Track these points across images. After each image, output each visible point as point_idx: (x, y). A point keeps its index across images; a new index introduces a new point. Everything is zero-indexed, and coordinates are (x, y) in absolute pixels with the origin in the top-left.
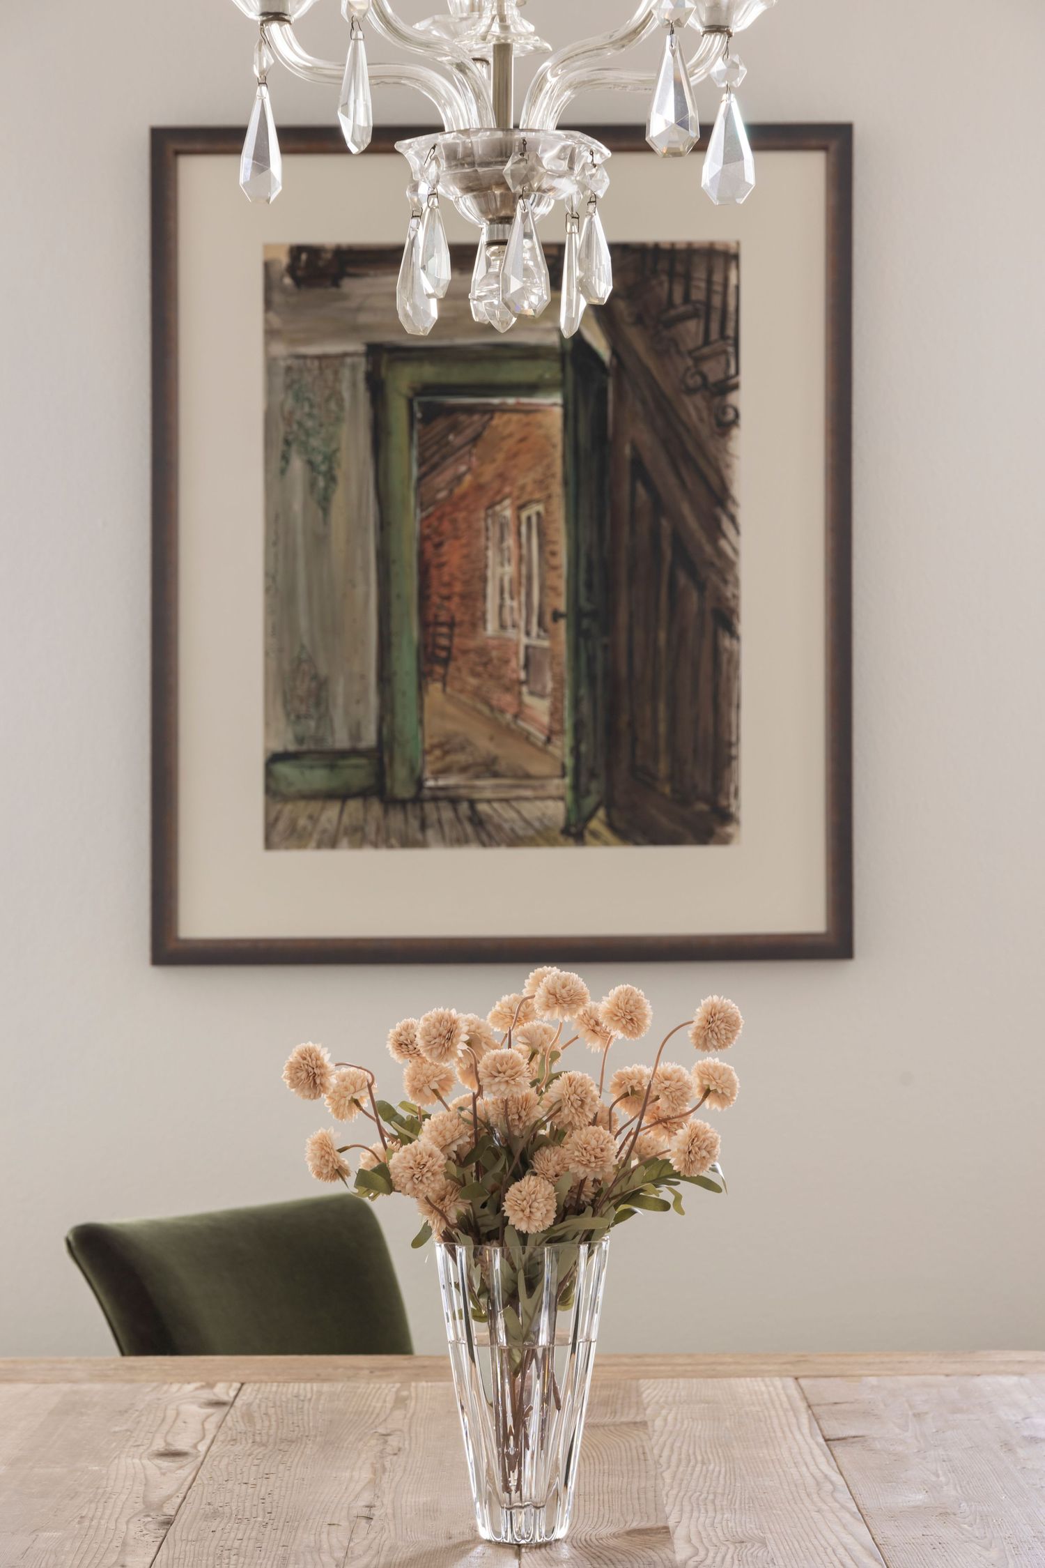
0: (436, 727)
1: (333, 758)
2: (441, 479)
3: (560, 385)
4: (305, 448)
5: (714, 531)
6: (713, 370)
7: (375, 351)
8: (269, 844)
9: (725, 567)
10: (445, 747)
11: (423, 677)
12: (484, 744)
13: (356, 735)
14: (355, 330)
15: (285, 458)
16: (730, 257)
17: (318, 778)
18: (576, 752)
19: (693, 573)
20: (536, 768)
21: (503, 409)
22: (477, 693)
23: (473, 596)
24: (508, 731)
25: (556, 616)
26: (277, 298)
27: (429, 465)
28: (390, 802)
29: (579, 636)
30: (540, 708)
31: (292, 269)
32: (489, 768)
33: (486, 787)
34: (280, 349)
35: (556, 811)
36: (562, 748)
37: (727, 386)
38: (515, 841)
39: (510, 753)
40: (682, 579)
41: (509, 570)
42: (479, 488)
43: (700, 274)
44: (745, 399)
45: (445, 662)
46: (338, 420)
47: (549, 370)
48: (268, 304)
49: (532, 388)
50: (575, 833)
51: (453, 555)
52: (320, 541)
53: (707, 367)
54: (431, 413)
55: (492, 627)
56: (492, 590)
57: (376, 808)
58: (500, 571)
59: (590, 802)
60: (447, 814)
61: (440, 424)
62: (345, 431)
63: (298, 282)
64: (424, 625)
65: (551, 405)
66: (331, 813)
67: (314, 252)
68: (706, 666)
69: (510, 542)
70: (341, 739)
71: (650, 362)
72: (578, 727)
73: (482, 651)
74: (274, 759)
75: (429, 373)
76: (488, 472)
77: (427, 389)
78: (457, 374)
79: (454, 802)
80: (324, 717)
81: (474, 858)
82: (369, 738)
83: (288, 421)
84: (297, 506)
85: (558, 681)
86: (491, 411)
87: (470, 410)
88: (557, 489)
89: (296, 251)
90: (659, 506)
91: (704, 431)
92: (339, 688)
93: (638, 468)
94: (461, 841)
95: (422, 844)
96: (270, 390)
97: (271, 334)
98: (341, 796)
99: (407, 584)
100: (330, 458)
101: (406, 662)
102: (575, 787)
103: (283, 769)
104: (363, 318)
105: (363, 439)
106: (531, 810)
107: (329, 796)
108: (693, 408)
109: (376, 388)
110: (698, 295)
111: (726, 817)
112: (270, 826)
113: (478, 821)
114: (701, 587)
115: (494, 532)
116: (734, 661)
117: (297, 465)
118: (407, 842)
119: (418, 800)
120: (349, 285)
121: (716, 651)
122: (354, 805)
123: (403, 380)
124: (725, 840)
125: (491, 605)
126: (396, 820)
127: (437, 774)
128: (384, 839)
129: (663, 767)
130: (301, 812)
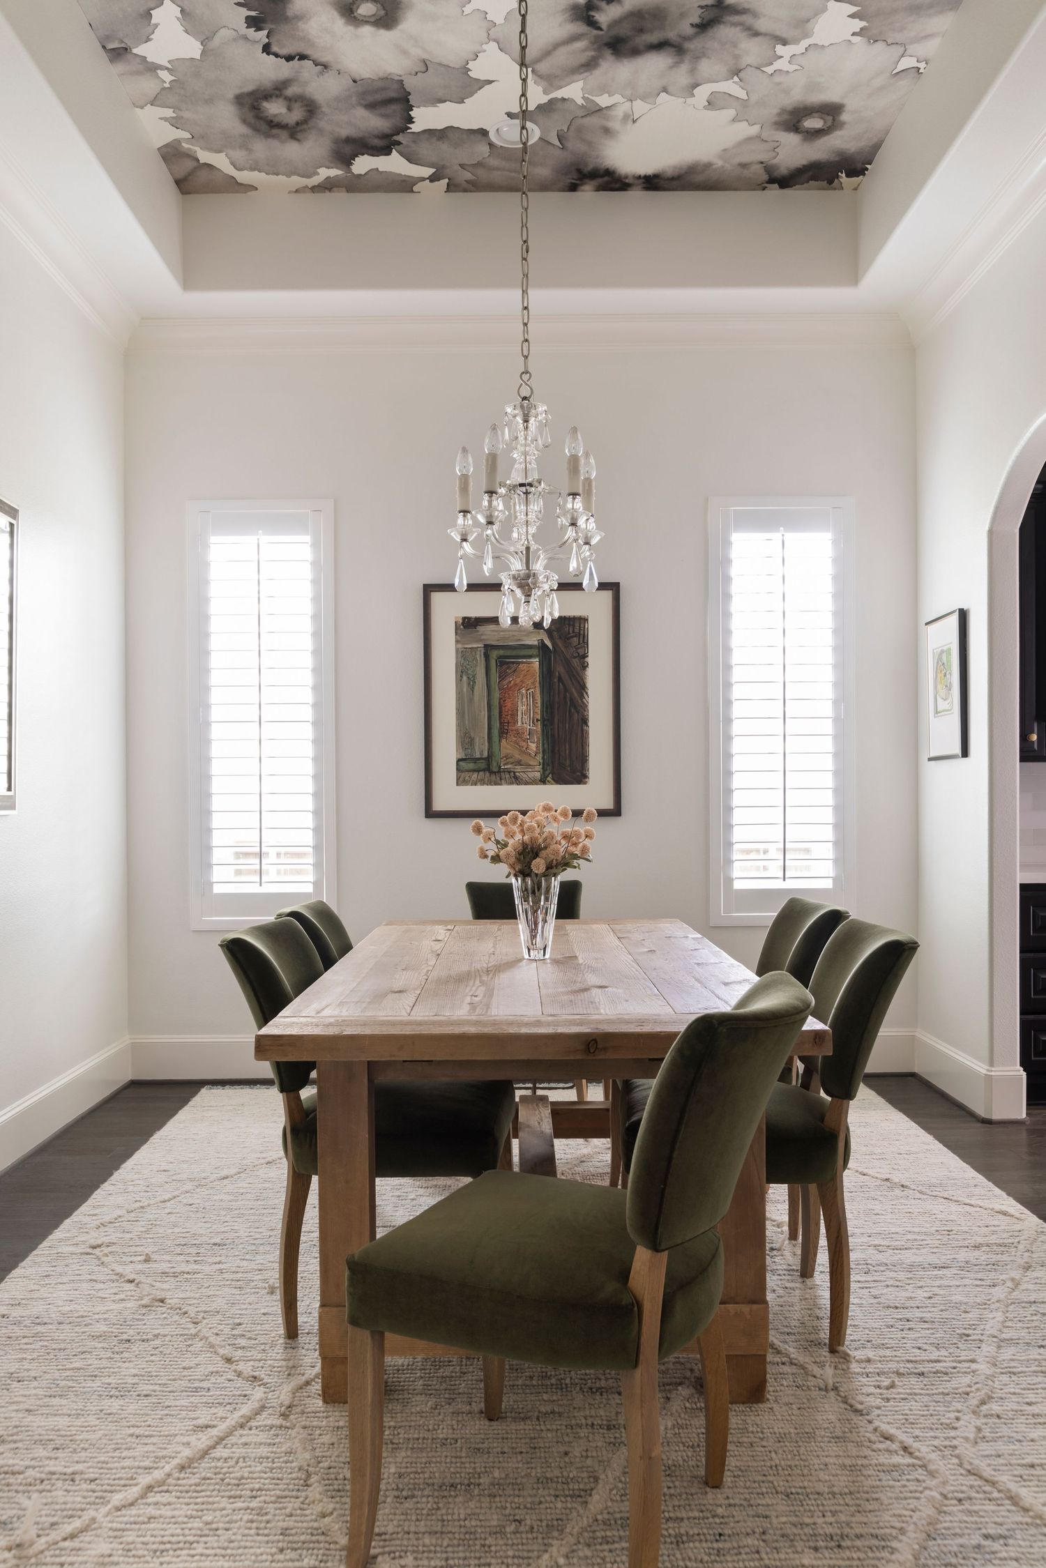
0: (504, 752)
1: (475, 760)
2: (505, 682)
3: (538, 656)
4: (467, 674)
5: (582, 697)
6: (581, 652)
7: (486, 646)
8: (458, 785)
9: (585, 707)
10: (507, 757)
11: (501, 737)
12: (517, 756)
13: (481, 754)
14: (481, 640)
15: (461, 676)
16: (586, 620)
17: (471, 766)
18: (543, 758)
19: (576, 708)
20: (532, 763)
21: (523, 663)
22: (516, 742)
23: (514, 715)
24: (524, 752)
25: (537, 720)
26: (459, 632)
27: (502, 677)
28: (491, 772)
29: (544, 725)
30: (533, 746)
31: (463, 624)
32: (519, 763)
33: (518, 768)
34: (460, 646)
35: (538, 775)
36: (539, 757)
37: (585, 656)
38: (527, 783)
39: (525, 759)
40: (573, 710)
41: (524, 708)
42: (516, 684)
43: (577, 625)
44: (590, 660)
45: (507, 733)
46: (476, 666)
47: (535, 652)
48: (456, 633)
49: (530, 657)
50: (543, 781)
51: (509, 704)
52: (471, 700)
53: (579, 651)
54: (502, 664)
55: (520, 723)
56: (519, 713)
57: (488, 774)
58: (522, 708)
59: (547, 772)
60: (507, 776)
61: (505, 667)
62: (478, 668)
63: (464, 627)
64: (501, 723)
65: (536, 662)
66: (475, 775)
67: (469, 618)
68: (579, 735)
69: (525, 699)
70: (478, 755)
71: (563, 649)
72: (543, 751)
73: (517, 730)
74: (459, 761)
75: (501, 652)
76: (518, 680)
77: (501, 657)
78: (509, 653)
79: (509, 772)
80: (473, 749)
81: (515, 787)
82: (485, 755)
83: (462, 666)
84: (465, 690)
85: (538, 738)
86: (519, 663)
87: (513, 663)
88: (537, 685)
89: (464, 618)
90: (566, 690)
91: (579, 669)
92: (477, 740)
93: (560, 679)
94: (511, 783)
95: (501, 784)
96: (457, 658)
97: (457, 642)
98: (478, 771)
99: (496, 712)
100: (474, 676)
101: (496, 732)
102: (543, 768)
103: (461, 763)
104: (483, 637)
105: (483, 671)
106: (531, 775)
107: (474, 771)
108: (575, 662)
109: (487, 657)
110: (576, 630)
111: (586, 777)
112: (458, 779)
113: (516, 778)
114: (578, 713)
115: (520, 697)
116: (587, 733)
117: (465, 678)
118: (496, 784)
119: (499, 772)
120: (479, 628)
121: (582, 731)
122: (481, 773)
123: (494, 654)
124: (585, 783)
125: (519, 718)
126: (493, 777)
127: (505, 764)
128: (490, 783)
129: (568, 763)
130: (466, 776)
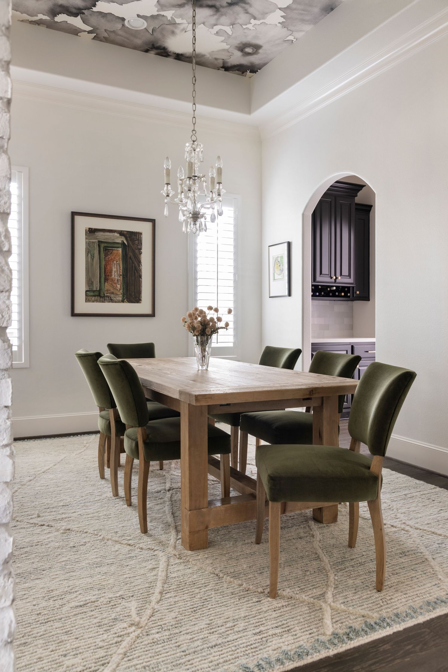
0: (106, 288)
1: (94, 291)
2: (107, 258)
3: (121, 247)
4: (91, 253)
5: (139, 266)
6: (139, 247)
7: (99, 241)
8: (86, 302)
9: (140, 270)
10: (107, 290)
11: (105, 282)
12: (112, 290)
13: (97, 289)
14: (97, 239)
15: (88, 254)
16: (141, 234)
17: (92, 294)
18: (123, 292)
19: (137, 271)
20: (118, 293)
21: (115, 250)
22: (111, 284)
23: (111, 272)
24: (115, 289)
25: (121, 275)
26: (87, 234)
27: (106, 255)
28: (101, 297)
29: (123, 278)
30: (119, 286)
31: (89, 231)
32: (113, 293)
33: (112, 296)
34: (87, 240)
35: (121, 299)
36: (121, 291)
37: (141, 249)
38: (116, 302)
39: (115, 291)
40: (135, 272)
41: (115, 269)
42: (112, 259)
43: (138, 235)
44: (143, 251)
45: (108, 280)
46: (94, 250)
47: (120, 246)
48: (86, 235)
49: (118, 248)
50: (123, 301)
51: (108, 267)
52: (92, 265)
53: (138, 246)
54: (106, 250)
55: (113, 276)
56: (113, 272)
57: (99, 298)
58: (114, 269)
59: (125, 297)
60: (108, 299)
61: (107, 251)
62: (95, 251)
63: (90, 232)
64: (105, 275)
65: (120, 250)
66: (93, 298)
67: (92, 229)
68: (138, 282)
69: (115, 266)
70: (95, 289)
71: (132, 245)
72: (123, 289)
73: (112, 279)
74: (86, 291)
75: (106, 245)
76: (113, 257)
77: (105, 247)
78: (109, 245)
79: (108, 297)
80: (93, 286)
81: (111, 304)
82: (98, 289)
83: (88, 249)
84: (89, 260)
85: (121, 283)
86: (113, 250)
87: (110, 250)
88: (121, 260)
89: (89, 228)
90: (133, 263)
91: (138, 254)
92: (94, 283)
93: (130, 258)
94: (109, 302)
95: (105, 302)
96: (86, 245)
97: (86, 238)
98: (95, 296)
99: (103, 271)
100: (93, 254)
101: (103, 280)
102: (123, 296)
103: (88, 292)
104: (98, 237)
105: (98, 252)
106: (118, 298)
107: (93, 296)
108: (137, 251)
109: (99, 246)
110: (137, 238)
111: (140, 300)
112: (86, 299)
113: (111, 299)
114: (138, 273)
115: (113, 265)
116: (141, 282)
117: (89, 255)
118: (103, 302)
119: (104, 297)
120: (96, 233)
121: (139, 280)
122: (96, 297)
123: (102, 245)
124: (140, 303)
125: (113, 273)
126: (101, 299)
127: (106, 294)
128: (100, 302)
129: (133, 294)
130: (90, 298)
